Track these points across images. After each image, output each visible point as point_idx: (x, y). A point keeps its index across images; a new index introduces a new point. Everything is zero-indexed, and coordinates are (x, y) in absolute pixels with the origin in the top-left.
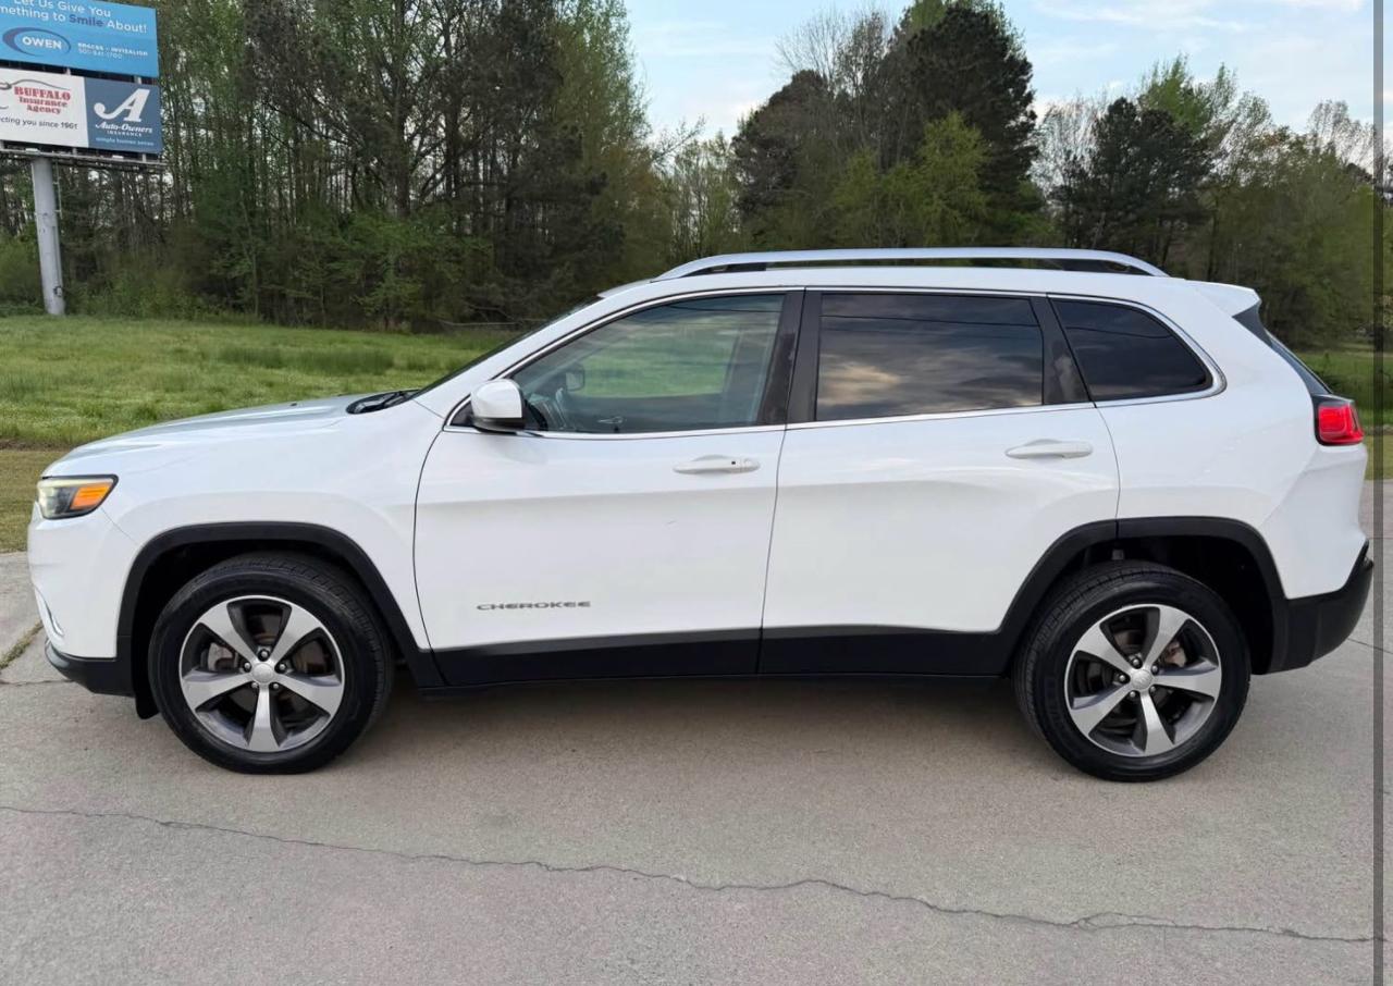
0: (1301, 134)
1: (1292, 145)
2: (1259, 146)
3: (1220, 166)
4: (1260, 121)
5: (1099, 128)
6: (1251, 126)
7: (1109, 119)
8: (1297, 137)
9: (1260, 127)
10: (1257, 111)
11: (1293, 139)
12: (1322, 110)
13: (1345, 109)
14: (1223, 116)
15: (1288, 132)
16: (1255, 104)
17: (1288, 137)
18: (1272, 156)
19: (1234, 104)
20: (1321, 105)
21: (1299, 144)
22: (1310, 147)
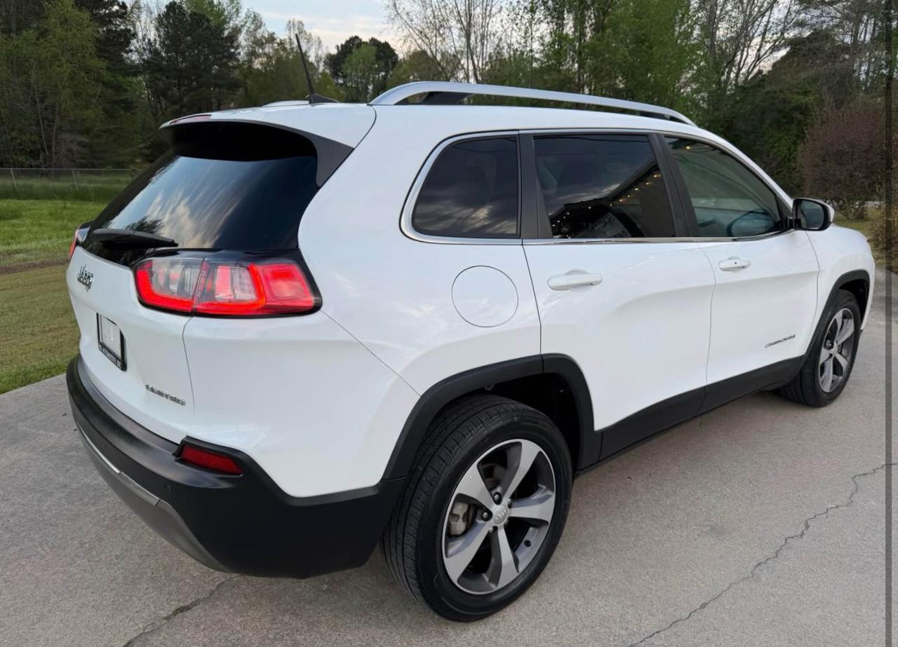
0: (283, 38)
1: (279, 45)
2: (259, 43)
3: (242, 54)
4: (260, 27)
5: (161, 21)
6: (255, 30)
7: (167, 15)
8: (281, 40)
9: (260, 31)
10: (257, 21)
11: (278, 41)
12: (290, 25)
13: (303, 25)
14: (236, 22)
15: (275, 36)
16: (254, 16)
17: (276, 39)
18: (268, 49)
19: (242, 15)
20: (290, 22)
21: (282, 43)
22: (288, 46)
